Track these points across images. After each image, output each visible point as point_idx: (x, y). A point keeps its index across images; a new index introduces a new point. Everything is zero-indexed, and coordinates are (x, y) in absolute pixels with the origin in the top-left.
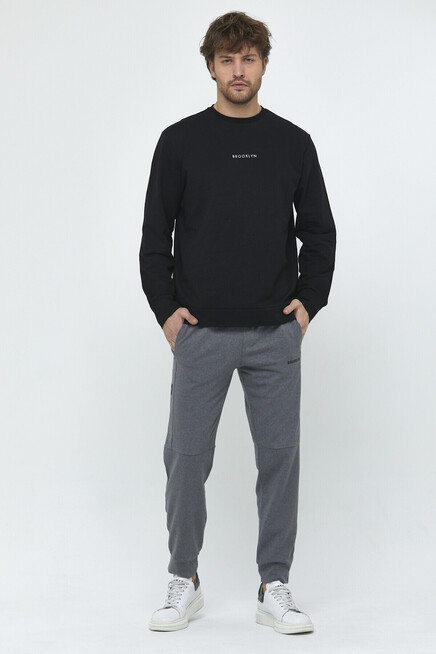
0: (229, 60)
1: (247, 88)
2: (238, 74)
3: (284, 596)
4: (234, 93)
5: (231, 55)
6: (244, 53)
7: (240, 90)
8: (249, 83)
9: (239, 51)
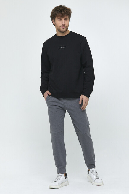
0: (61, 20)
1: (66, 28)
2: (64, 24)
3: (95, 174)
4: (62, 29)
5: (61, 18)
6: (65, 18)
7: (63, 29)
8: (66, 26)
9: (64, 17)
